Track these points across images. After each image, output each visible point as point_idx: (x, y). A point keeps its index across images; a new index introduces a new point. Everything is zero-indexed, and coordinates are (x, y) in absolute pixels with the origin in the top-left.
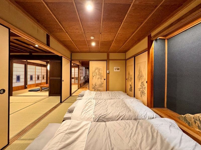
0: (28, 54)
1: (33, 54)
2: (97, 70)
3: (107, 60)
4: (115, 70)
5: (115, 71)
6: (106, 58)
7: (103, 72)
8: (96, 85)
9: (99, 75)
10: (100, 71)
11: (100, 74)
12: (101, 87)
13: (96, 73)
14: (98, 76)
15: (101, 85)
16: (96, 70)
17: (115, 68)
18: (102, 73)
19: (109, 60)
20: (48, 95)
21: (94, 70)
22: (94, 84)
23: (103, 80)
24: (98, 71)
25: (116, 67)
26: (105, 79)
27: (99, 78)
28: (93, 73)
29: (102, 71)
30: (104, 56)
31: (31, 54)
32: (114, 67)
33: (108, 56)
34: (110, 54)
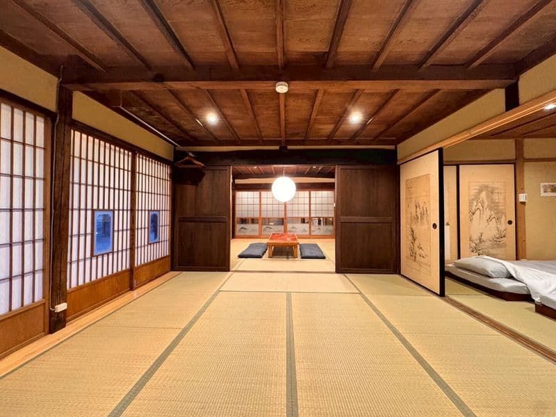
0: (277, 148)
1: (290, 147)
2: (484, 193)
3: (517, 162)
4: (545, 192)
5: (543, 194)
6: (511, 155)
7: (505, 199)
8: (483, 241)
9: (491, 209)
10: (495, 197)
11: (494, 206)
12: (498, 247)
13: (483, 203)
14: (487, 213)
15: (498, 241)
16: (480, 191)
17: (546, 186)
18: (502, 201)
19: (524, 162)
20: (334, 270)
21: (473, 192)
22: (475, 237)
23: (503, 225)
24: (488, 197)
25: (546, 184)
26: (510, 222)
27: (489, 220)
28: (471, 203)
29: (501, 197)
30: (507, 147)
31: (283, 148)
32: (542, 184)
33: (519, 148)
34: (527, 142)
